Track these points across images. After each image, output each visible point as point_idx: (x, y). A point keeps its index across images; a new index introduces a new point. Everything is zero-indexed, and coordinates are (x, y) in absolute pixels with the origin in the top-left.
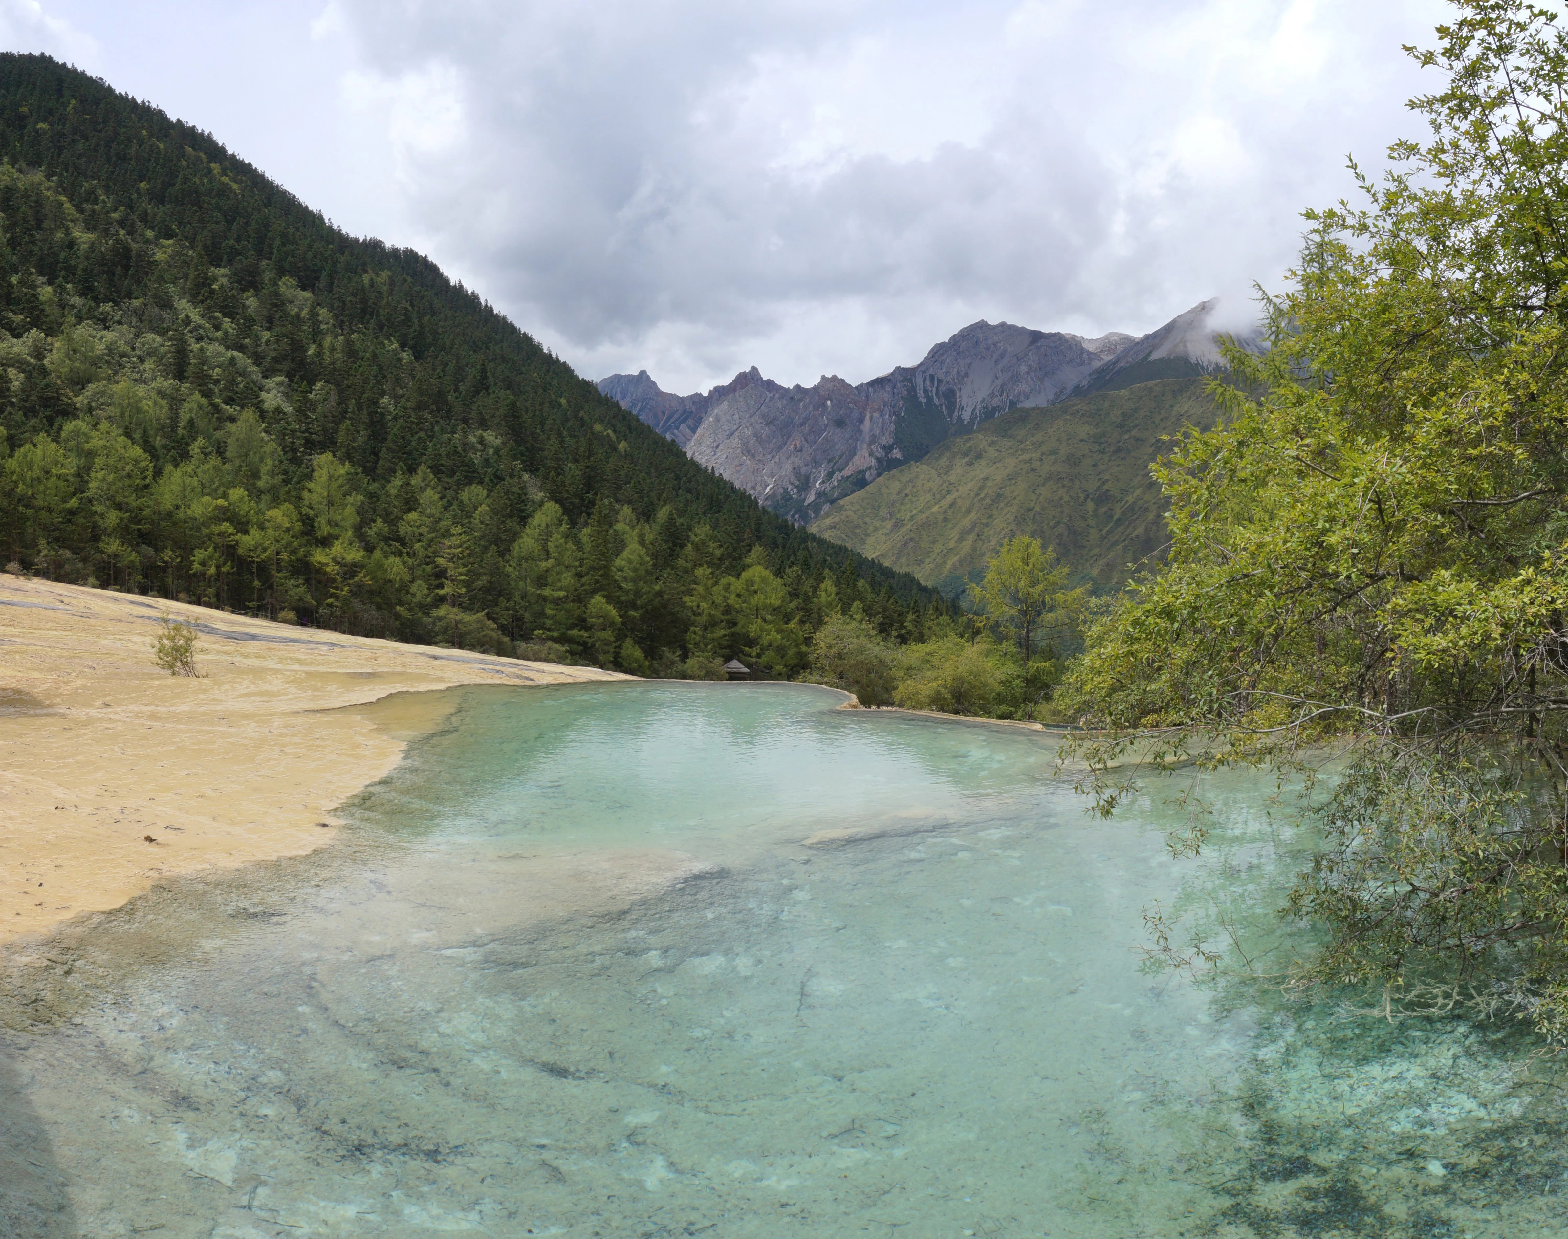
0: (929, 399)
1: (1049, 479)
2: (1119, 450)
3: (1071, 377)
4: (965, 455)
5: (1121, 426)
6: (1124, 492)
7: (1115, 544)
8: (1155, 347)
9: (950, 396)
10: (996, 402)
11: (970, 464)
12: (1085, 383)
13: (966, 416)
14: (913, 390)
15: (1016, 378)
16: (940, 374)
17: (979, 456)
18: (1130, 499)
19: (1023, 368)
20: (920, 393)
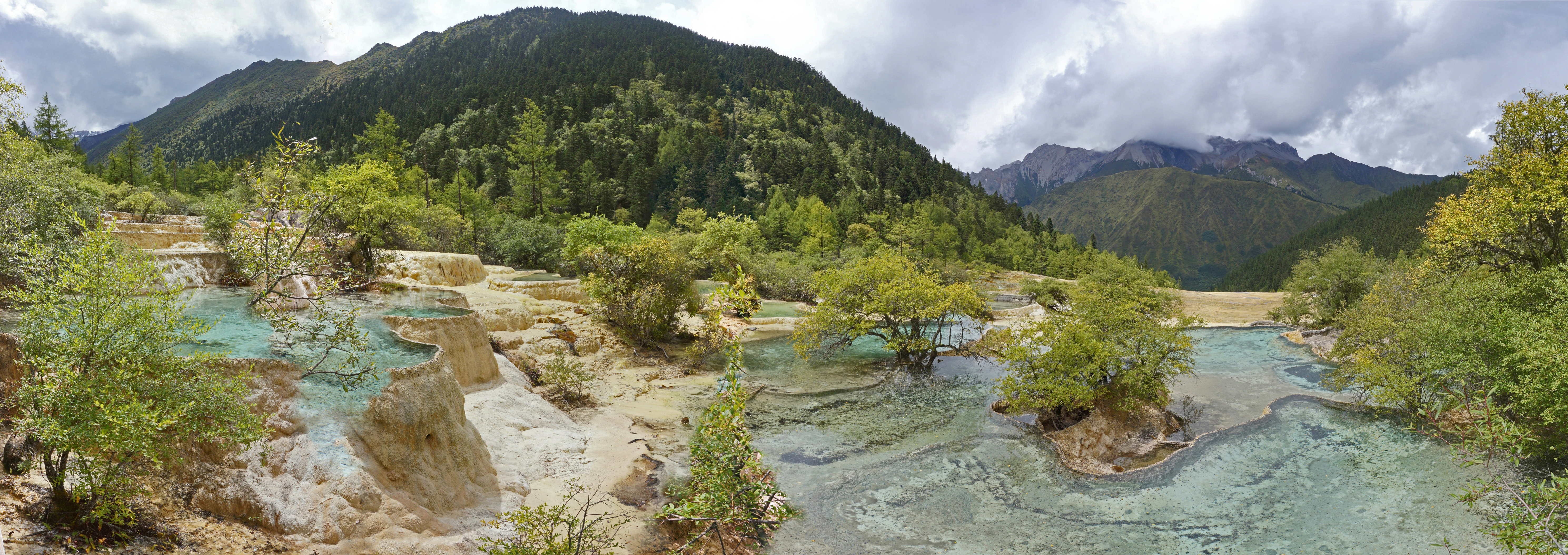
0: (1027, 177)
1: (1085, 213)
2: (1112, 201)
3: (1084, 167)
4: (1049, 202)
5: (1112, 191)
6: (1116, 218)
7: (1115, 239)
8: (1118, 155)
9: (1035, 176)
10: (1054, 179)
11: (1051, 206)
12: (1090, 170)
13: (1043, 184)
14: (1020, 174)
15: (1062, 168)
16: (1030, 167)
17: (1054, 203)
18: (1119, 221)
19: (1064, 164)
20: (1023, 175)
